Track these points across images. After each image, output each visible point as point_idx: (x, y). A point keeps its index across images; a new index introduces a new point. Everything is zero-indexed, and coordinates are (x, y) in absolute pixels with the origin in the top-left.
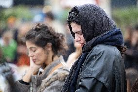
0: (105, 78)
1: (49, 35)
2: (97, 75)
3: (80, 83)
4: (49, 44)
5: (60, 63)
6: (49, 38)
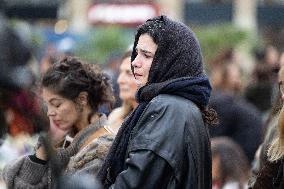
0: (169, 152)
2: (156, 146)
3: (128, 159)
5: (101, 127)
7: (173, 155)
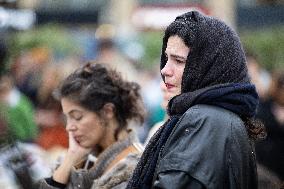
0: (207, 174)
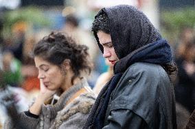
1: (67, 48)
3: (110, 117)
4: (68, 61)
5: (82, 87)
6: (66, 52)
7: (148, 113)
